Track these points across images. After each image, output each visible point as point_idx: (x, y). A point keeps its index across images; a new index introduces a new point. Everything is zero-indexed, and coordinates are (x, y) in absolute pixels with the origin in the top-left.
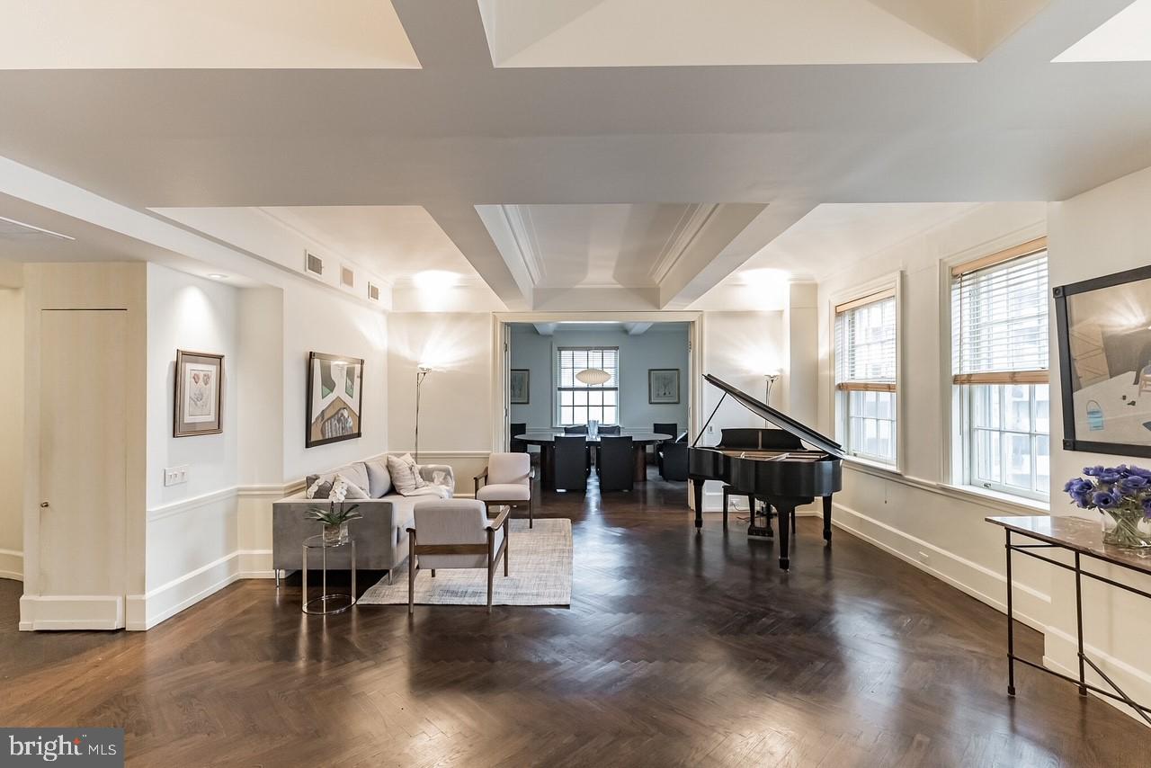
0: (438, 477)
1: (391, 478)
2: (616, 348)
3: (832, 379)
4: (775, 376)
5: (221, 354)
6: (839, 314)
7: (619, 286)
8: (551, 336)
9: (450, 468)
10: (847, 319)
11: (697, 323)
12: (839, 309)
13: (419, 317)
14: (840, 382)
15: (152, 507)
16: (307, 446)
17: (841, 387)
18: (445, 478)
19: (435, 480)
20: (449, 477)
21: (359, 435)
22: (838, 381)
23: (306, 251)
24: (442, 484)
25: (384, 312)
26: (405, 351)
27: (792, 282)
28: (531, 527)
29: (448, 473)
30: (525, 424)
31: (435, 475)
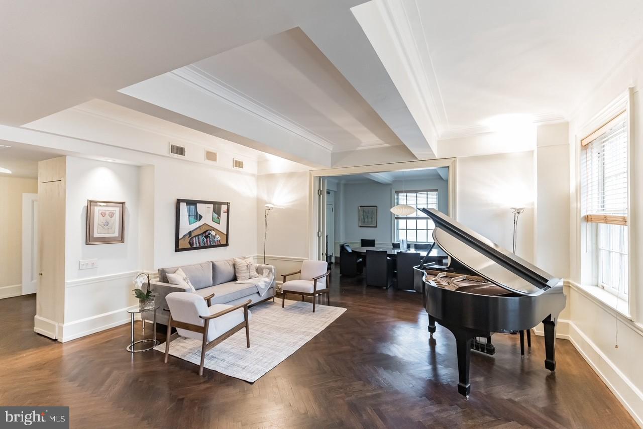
0: (266, 272)
1: (235, 270)
2: (437, 190)
3: (578, 211)
4: (522, 209)
5: (123, 201)
6: (585, 147)
7: (387, 145)
8: (390, 184)
9: (273, 267)
10: (595, 151)
11: (451, 168)
12: (585, 143)
13: (271, 177)
14: (585, 214)
15: (68, 280)
16: (176, 251)
17: (587, 219)
18: (269, 274)
19: (264, 274)
20: (271, 273)
21: (227, 245)
22: (583, 214)
23: (169, 143)
24: (267, 277)
25: (253, 175)
26: (265, 197)
27: (540, 124)
28: (314, 311)
29: (271, 270)
30: (374, 240)
31: (264, 271)
